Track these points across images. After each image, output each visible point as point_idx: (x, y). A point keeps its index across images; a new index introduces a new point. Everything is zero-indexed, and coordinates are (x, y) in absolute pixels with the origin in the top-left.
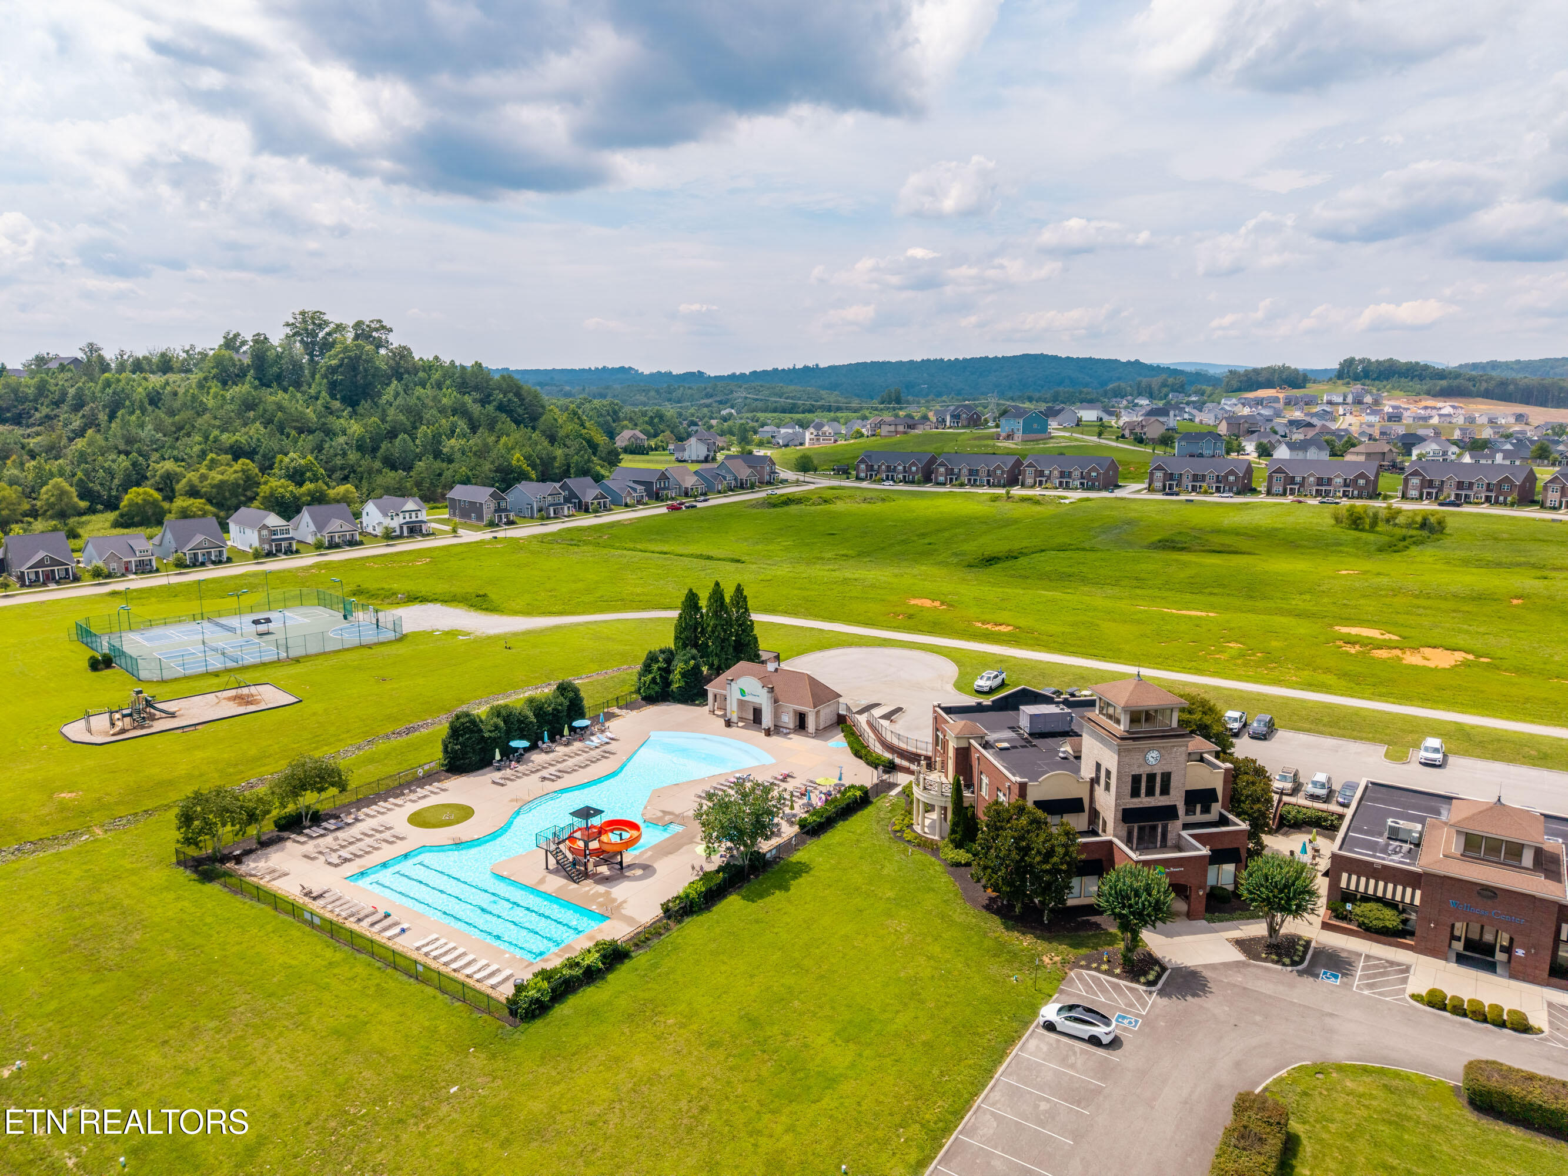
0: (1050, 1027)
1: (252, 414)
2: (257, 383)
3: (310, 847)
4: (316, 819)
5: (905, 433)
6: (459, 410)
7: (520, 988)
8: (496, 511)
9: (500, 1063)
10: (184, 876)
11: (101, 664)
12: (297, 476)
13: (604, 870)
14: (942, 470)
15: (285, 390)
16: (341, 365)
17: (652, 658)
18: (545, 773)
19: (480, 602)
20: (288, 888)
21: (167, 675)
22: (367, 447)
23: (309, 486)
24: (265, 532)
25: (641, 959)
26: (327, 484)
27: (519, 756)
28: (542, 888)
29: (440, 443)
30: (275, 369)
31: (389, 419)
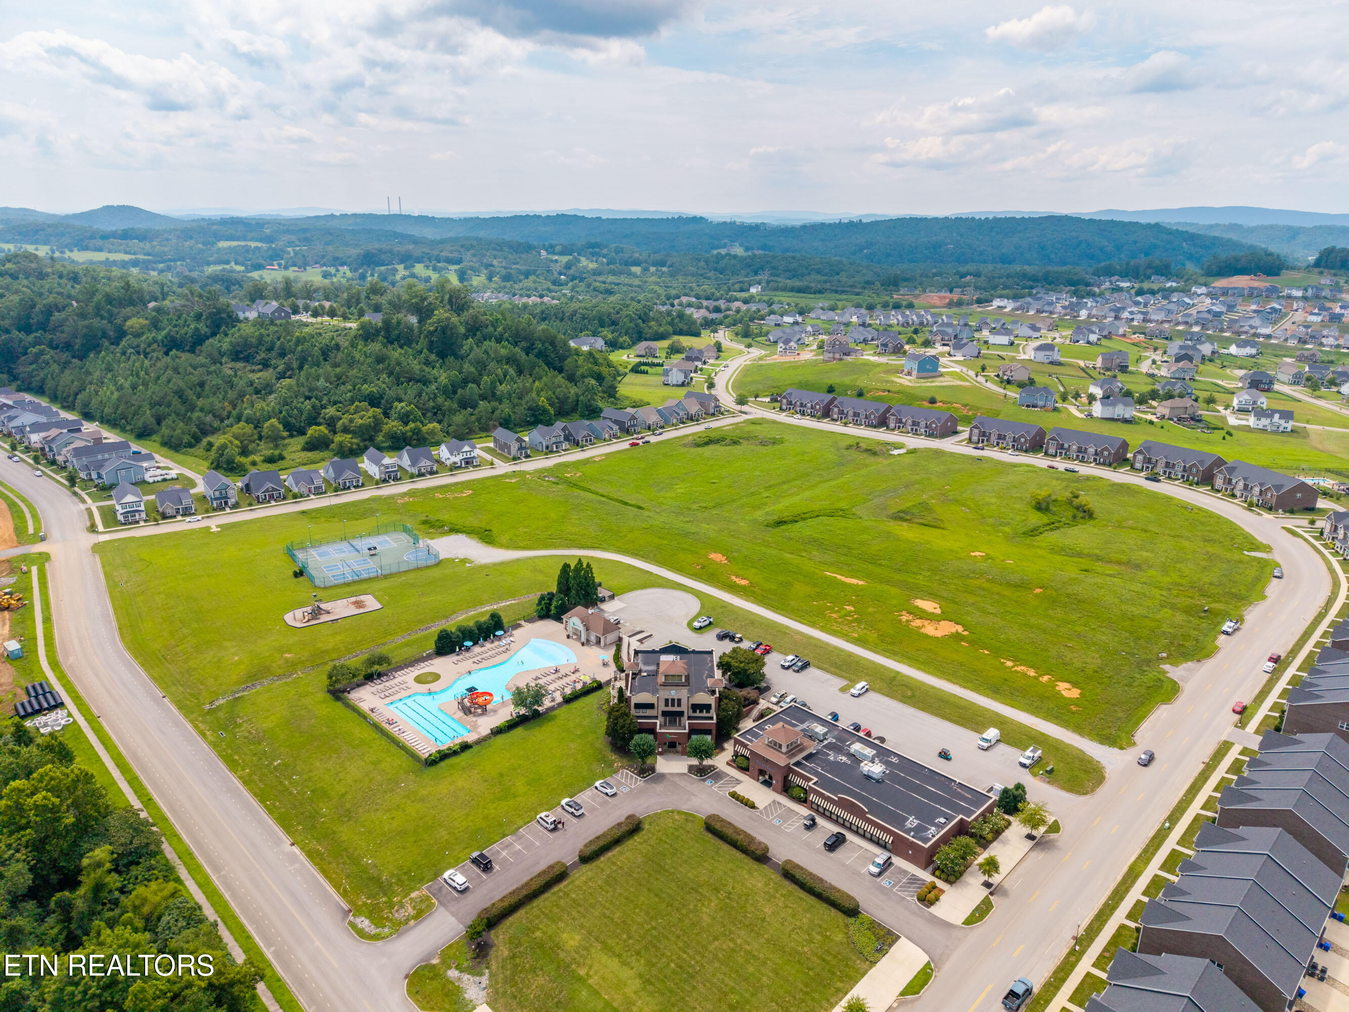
0: (596, 788)
1: (381, 366)
2: (385, 341)
3: (374, 689)
4: (380, 675)
5: (841, 359)
6: (510, 360)
7: (430, 755)
8: (519, 449)
9: (418, 779)
10: (329, 697)
11: (299, 574)
12: (405, 418)
13: (479, 711)
14: (836, 410)
15: (401, 347)
16: (436, 330)
17: (542, 598)
18: (475, 660)
19: (486, 537)
20: (365, 706)
21: (327, 584)
22: (450, 391)
23: (412, 425)
24: (382, 468)
25: (475, 749)
26: (422, 422)
27: (468, 649)
28: (454, 716)
29: (495, 387)
30: (397, 332)
31: (464, 370)
